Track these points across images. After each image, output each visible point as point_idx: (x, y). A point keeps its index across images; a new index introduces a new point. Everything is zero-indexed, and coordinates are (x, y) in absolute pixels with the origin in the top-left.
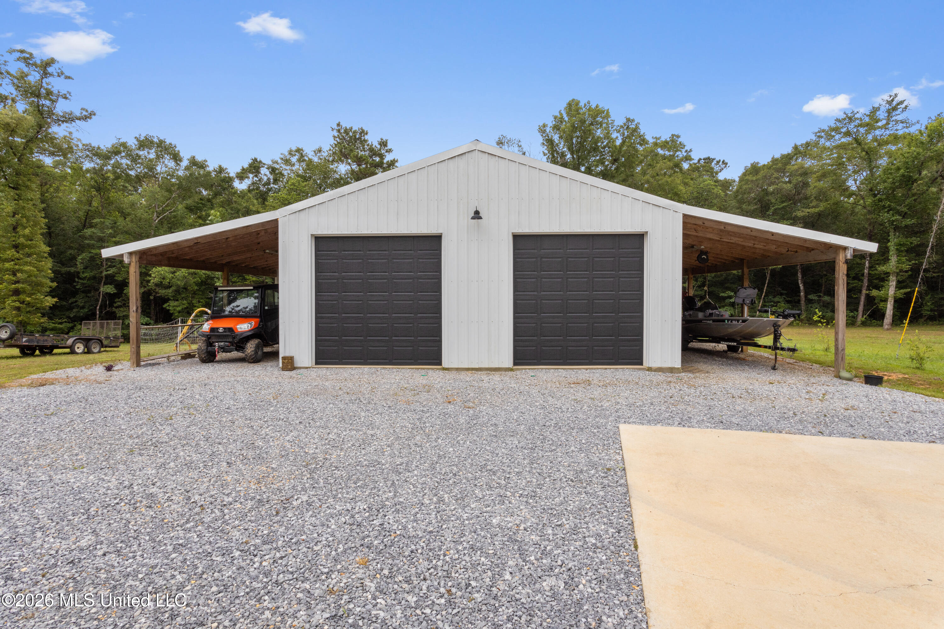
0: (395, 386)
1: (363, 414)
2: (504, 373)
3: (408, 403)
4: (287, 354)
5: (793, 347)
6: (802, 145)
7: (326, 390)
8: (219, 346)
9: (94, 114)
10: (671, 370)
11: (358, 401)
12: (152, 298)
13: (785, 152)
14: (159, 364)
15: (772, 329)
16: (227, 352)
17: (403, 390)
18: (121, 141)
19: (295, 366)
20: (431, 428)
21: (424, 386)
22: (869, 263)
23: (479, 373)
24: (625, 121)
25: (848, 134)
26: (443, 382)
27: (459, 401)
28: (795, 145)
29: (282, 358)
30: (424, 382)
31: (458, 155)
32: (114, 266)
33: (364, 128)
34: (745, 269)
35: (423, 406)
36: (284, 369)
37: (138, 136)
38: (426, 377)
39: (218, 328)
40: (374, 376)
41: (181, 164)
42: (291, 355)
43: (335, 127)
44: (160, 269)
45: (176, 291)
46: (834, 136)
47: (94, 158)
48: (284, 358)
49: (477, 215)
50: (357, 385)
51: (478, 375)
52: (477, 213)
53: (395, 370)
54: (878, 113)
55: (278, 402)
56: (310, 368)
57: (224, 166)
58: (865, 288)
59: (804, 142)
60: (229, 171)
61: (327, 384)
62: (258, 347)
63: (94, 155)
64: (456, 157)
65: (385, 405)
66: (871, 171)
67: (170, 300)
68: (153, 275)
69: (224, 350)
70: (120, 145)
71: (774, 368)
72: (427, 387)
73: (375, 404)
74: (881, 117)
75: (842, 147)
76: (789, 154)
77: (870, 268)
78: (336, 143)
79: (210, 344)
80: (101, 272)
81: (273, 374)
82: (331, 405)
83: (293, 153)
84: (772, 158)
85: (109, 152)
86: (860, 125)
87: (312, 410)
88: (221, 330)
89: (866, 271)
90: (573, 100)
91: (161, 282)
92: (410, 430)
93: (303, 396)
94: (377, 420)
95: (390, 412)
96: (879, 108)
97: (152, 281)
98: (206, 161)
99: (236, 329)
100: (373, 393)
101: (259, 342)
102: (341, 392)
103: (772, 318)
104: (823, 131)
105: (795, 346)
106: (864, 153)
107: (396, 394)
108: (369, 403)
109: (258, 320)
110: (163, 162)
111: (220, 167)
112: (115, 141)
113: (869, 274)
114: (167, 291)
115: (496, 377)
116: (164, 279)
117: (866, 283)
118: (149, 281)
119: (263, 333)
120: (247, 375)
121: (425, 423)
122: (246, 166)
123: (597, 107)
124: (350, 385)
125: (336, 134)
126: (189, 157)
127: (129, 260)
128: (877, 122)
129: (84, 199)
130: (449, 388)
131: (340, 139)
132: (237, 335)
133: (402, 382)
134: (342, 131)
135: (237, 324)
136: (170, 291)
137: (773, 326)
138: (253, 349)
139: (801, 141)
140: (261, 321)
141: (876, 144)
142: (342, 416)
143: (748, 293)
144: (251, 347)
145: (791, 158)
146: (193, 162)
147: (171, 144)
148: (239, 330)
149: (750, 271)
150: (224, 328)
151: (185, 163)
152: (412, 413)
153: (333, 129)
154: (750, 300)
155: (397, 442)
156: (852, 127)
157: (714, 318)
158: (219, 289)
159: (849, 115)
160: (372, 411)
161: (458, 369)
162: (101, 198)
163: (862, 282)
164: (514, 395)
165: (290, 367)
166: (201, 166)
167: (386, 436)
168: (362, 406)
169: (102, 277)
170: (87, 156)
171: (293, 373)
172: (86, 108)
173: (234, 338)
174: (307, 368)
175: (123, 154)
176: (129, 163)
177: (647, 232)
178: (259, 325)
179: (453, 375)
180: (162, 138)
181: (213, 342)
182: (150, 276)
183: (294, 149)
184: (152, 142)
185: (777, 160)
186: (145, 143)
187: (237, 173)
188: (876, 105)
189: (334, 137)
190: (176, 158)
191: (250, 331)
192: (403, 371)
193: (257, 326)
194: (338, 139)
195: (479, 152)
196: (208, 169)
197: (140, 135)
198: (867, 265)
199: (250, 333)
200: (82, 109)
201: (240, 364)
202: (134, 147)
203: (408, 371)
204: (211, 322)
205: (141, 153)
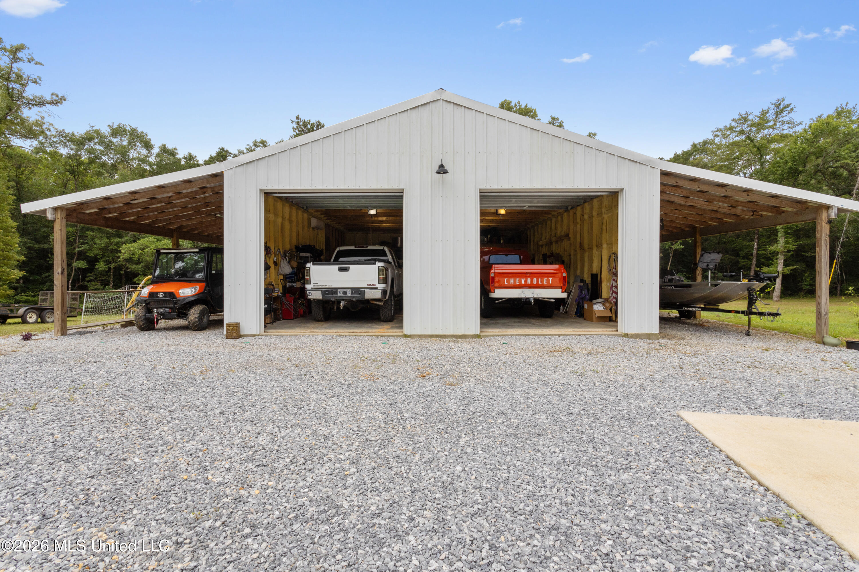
0: (353, 355)
1: (314, 396)
2: (471, 340)
3: (372, 378)
4: (233, 321)
5: (775, 311)
6: (699, 143)
7: (271, 361)
8: (158, 313)
9: (65, 100)
10: (649, 336)
11: (308, 376)
12: (122, 272)
13: (686, 150)
14: (90, 332)
15: (746, 293)
16: (168, 319)
17: (363, 361)
18: (95, 128)
19: (242, 333)
20: (413, 422)
21: (388, 356)
22: (757, 245)
23: (445, 340)
24: (550, 119)
25: (742, 132)
26: (409, 350)
27: (435, 374)
28: (694, 144)
29: (227, 324)
30: (387, 351)
31: (422, 105)
32: (87, 243)
33: (321, 121)
34: (698, 236)
35: (393, 383)
36: (229, 336)
37: (111, 124)
38: (387, 346)
39: (157, 293)
40: (329, 344)
41: (152, 151)
42: (237, 321)
43: (294, 119)
44: (130, 245)
45: (145, 266)
46: (729, 135)
47: (68, 144)
48: (228, 325)
49: (442, 170)
50: (309, 355)
51: (444, 343)
52: (442, 166)
53: (352, 338)
54: (768, 115)
55: (204, 379)
56: (258, 335)
57: (194, 154)
58: (754, 266)
59: (701, 141)
60: (198, 158)
61: (273, 354)
62: (202, 314)
63: (68, 141)
64: (420, 107)
65: (343, 382)
66: (762, 165)
67: (139, 274)
68: (122, 251)
69: (165, 316)
70: (94, 132)
71: (748, 334)
72: (391, 357)
73: (330, 380)
74: (771, 118)
75: (736, 144)
76: (689, 151)
77: (758, 249)
78: (295, 134)
79: (149, 311)
80: (75, 248)
81: (214, 342)
82: (273, 383)
83: (258, 144)
84: (675, 154)
85: (83, 138)
86: (752, 125)
87: (245, 391)
88: (161, 295)
89: (755, 252)
90: (505, 101)
91: (131, 258)
92: (382, 425)
93: (240, 370)
94: (333, 405)
95: (350, 393)
96: (768, 111)
97: (122, 257)
98: (176, 149)
99: (178, 294)
100: (327, 365)
101: (204, 309)
102: (288, 364)
103: (745, 281)
104: (720, 130)
105: (778, 310)
106: (755, 149)
107: (355, 366)
108: (323, 379)
109: (204, 284)
110: (136, 149)
111: (190, 155)
112: (88, 128)
113: (757, 254)
114: (137, 266)
115: (466, 345)
116: (133, 254)
117: (754, 262)
118: (119, 257)
119: (209, 298)
120: (184, 344)
121: (401, 412)
122: (214, 154)
123: (526, 106)
124: (301, 354)
125: (295, 126)
126: (160, 145)
127: (53, 216)
128: (767, 123)
129: (59, 182)
130: (418, 358)
131: (299, 131)
132: (179, 300)
133: (361, 351)
134: (301, 123)
135: (179, 289)
136: (140, 266)
137: (748, 290)
138: (196, 316)
139: (699, 140)
140: (207, 286)
141: (766, 142)
142: (284, 400)
143: (712, 258)
144: (194, 313)
145: (690, 155)
146: (164, 150)
147: (142, 132)
148: (182, 295)
149: (702, 239)
150: (165, 293)
151: (156, 150)
152: (379, 394)
153: (292, 122)
154: (714, 265)
155: (366, 452)
156: (746, 126)
157: (674, 283)
158: (162, 251)
159: (744, 116)
160: (326, 392)
161: (420, 336)
162: (76, 181)
163: (751, 260)
164: (497, 366)
165: (235, 334)
166: (172, 153)
167: (347, 438)
168: (313, 385)
169: (75, 254)
170: (61, 141)
171: (237, 342)
172: (56, 92)
173: (175, 303)
174: (254, 336)
175: (96, 140)
176: (102, 149)
177: (622, 190)
178: (205, 290)
179: (416, 342)
180: (134, 127)
181: (153, 308)
182: (120, 252)
183: (258, 140)
184: (125, 131)
185: (679, 156)
186: (117, 131)
187: (205, 161)
188: (765, 109)
189: (294, 128)
190: (147, 145)
191: (193, 296)
192: (361, 338)
193: (202, 290)
194: (297, 131)
195: (444, 102)
196: (177, 156)
197: (113, 123)
198: (755, 246)
199: (194, 298)
200: (53, 94)
201: (181, 332)
202: (106, 133)
203: (367, 338)
204: (151, 287)
205: (115, 140)
